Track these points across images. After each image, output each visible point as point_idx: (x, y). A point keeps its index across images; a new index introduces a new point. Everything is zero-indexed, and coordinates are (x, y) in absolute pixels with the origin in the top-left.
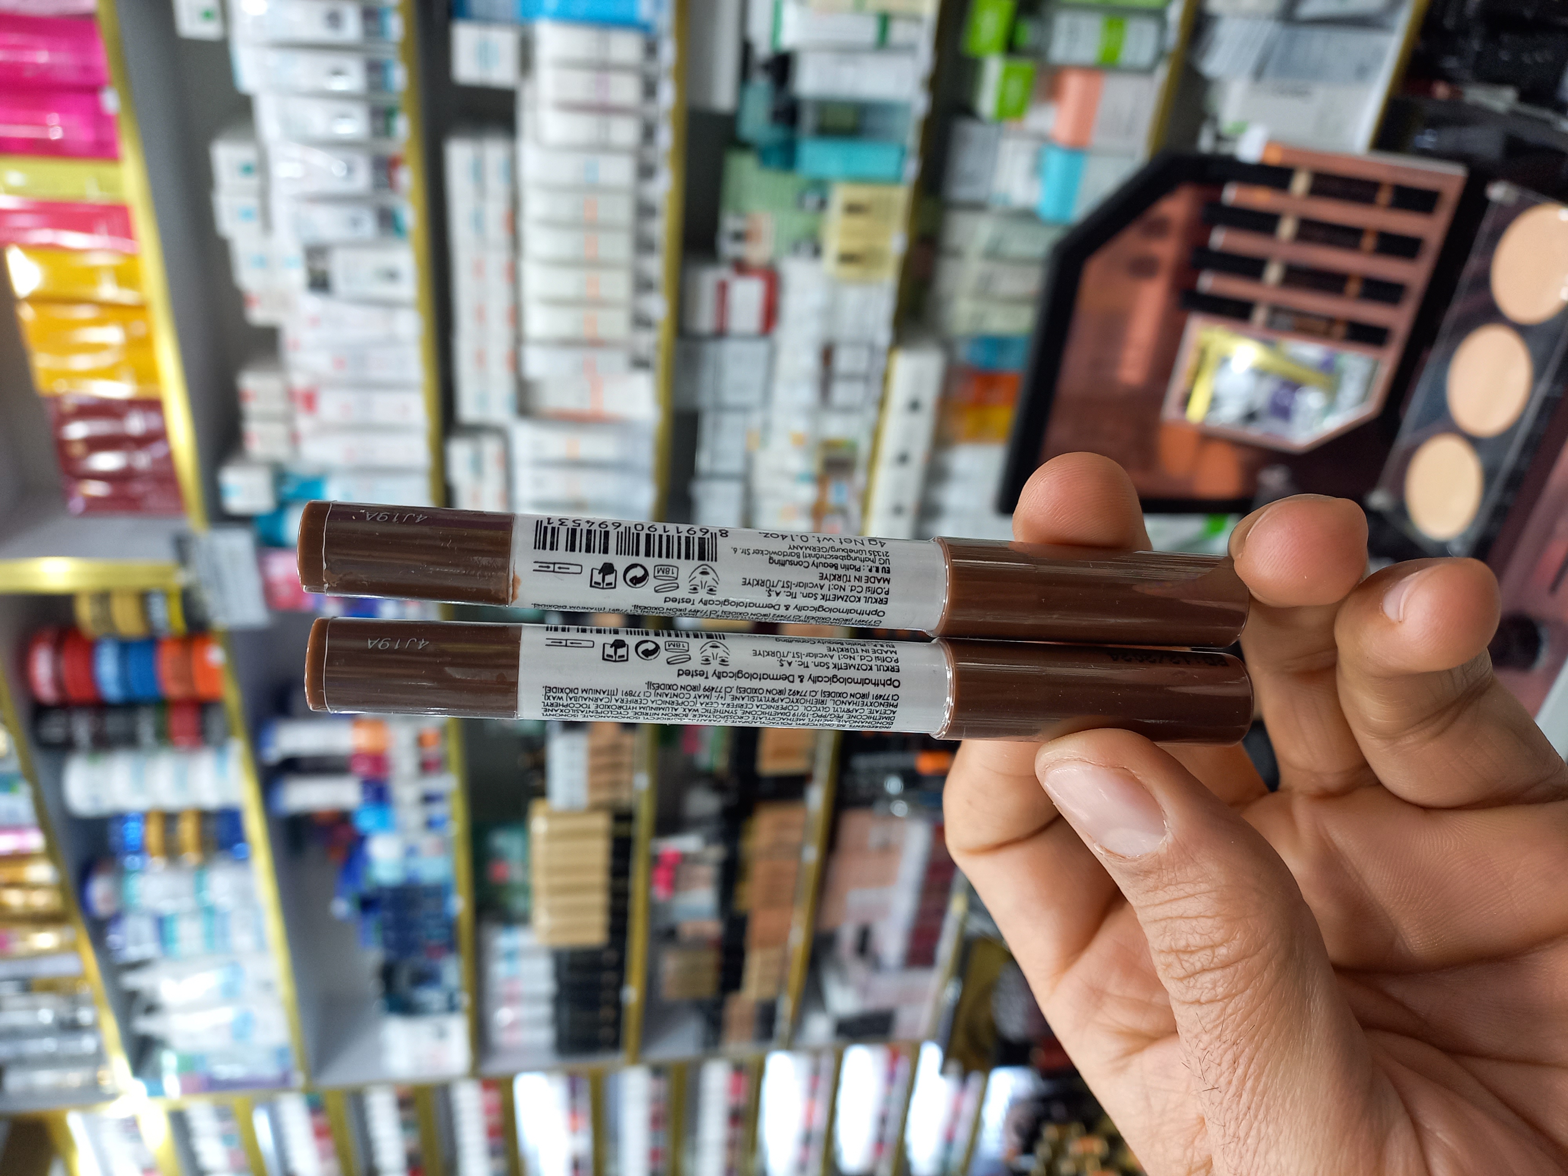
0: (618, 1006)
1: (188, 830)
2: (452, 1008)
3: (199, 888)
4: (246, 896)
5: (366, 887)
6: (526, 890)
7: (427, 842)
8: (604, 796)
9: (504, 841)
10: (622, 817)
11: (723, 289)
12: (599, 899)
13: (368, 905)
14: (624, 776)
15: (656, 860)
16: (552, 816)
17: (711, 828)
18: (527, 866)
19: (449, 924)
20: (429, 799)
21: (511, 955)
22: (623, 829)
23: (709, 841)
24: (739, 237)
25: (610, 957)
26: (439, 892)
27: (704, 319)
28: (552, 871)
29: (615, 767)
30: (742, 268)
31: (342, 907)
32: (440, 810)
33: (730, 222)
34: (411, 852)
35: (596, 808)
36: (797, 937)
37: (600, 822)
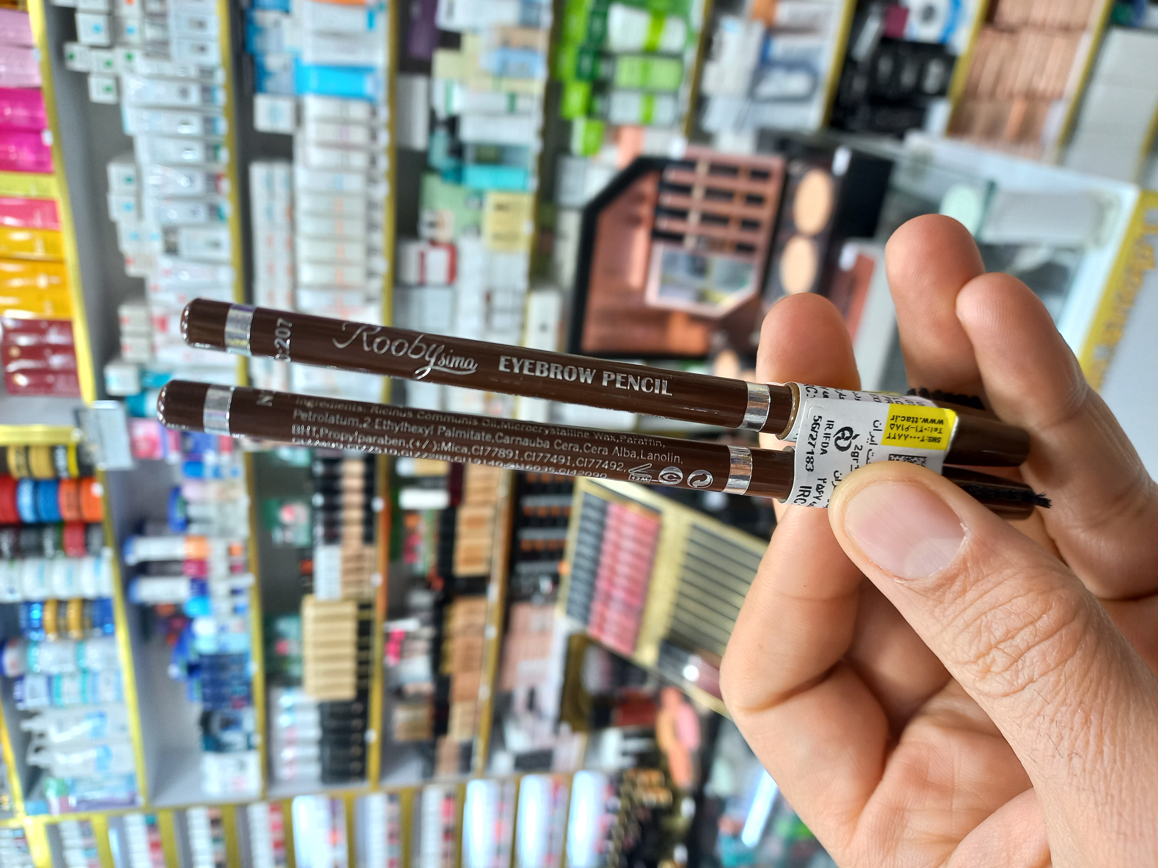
0: (363, 745)
1: (73, 613)
2: (250, 747)
3: (78, 657)
4: (111, 662)
5: (193, 658)
6: (300, 660)
7: (234, 623)
8: (352, 590)
9: (285, 625)
10: (365, 606)
11: (422, 256)
12: (349, 665)
13: (192, 669)
14: (366, 577)
15: (388, 637)
16: (318, 605)
17: (426, 615)
18: (300, 642)
19: (248, 684)
20: (235, 592)
21: (290, 710)
22: (366, 614)
23: (424, 624)
24: (433, 225)
25: (358, 707)
26: (241, 659)
27: (411, 275)
28: (318, 645)
29: (359, 570)
30: (434, 243)
31: (175, 671)
32: (242, 601)
33: (426, 216)
34: (222, 629)
35: (346, 599)
36: (484, 692)
37: (350, 609)
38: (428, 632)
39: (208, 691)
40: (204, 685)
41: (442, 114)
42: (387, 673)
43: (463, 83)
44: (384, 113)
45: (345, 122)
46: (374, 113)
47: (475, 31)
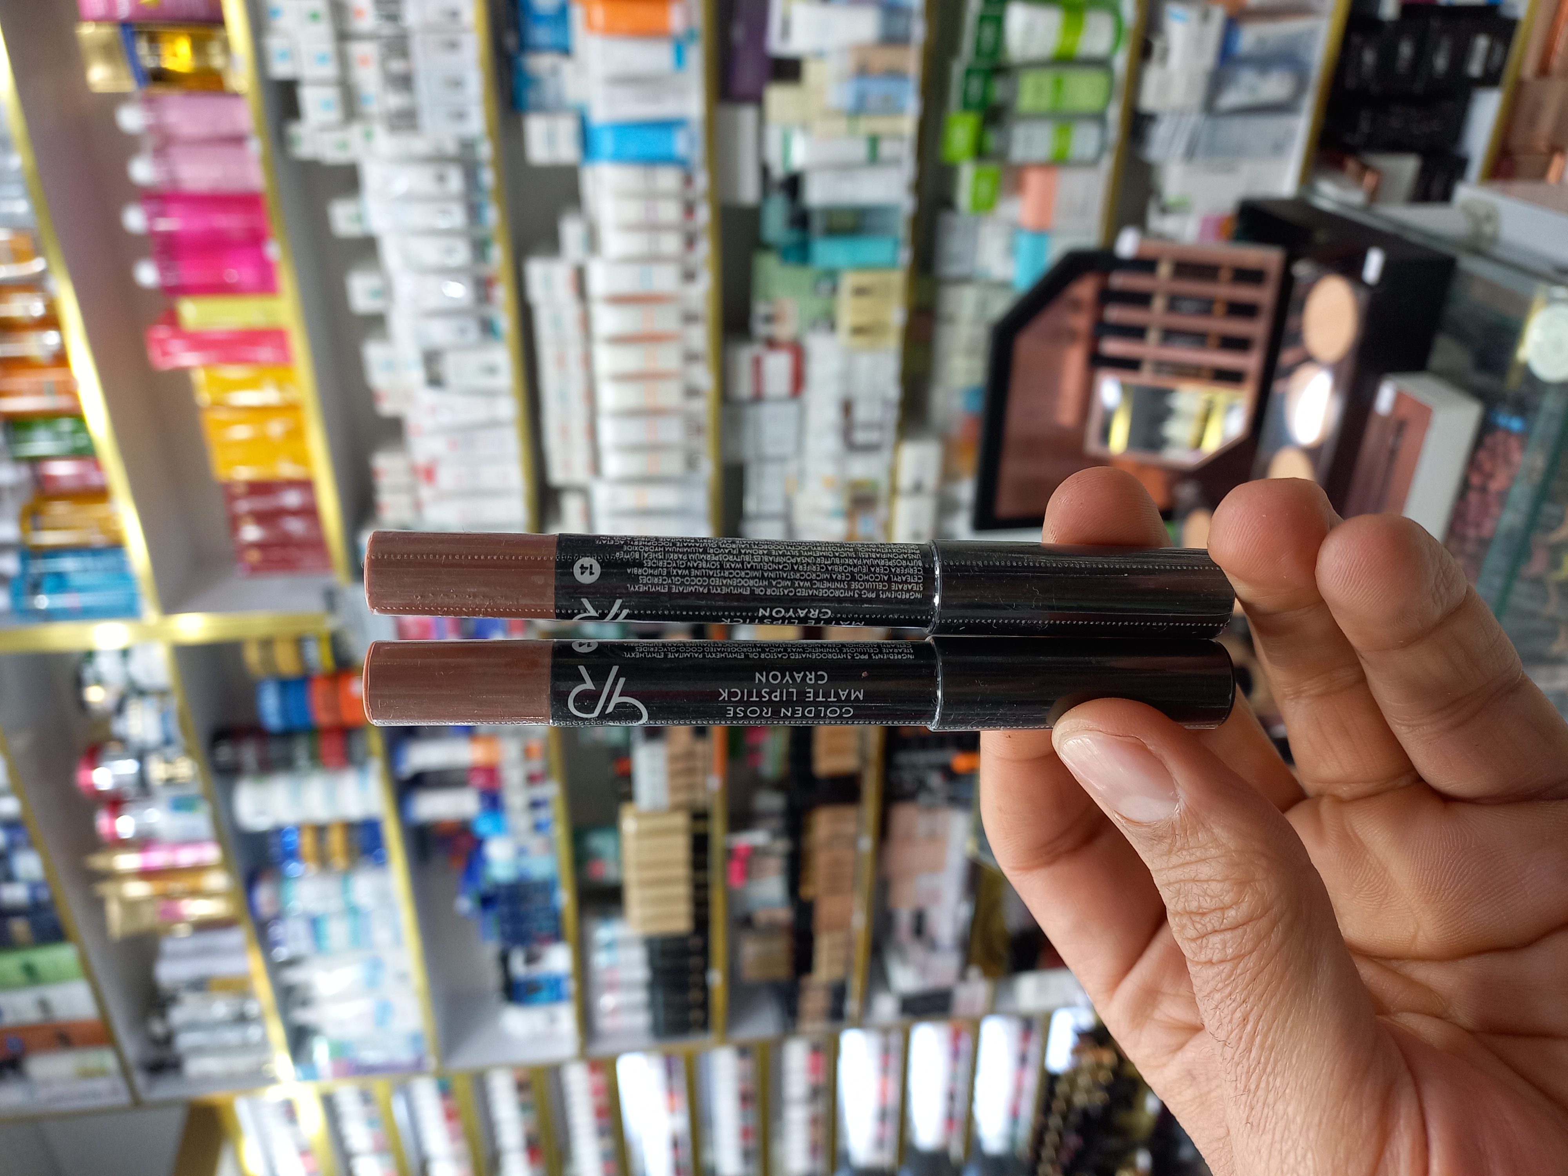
0: (705, 988)
1: (336, 841)
3: (345, 890)
4: (384, 897)
5: (484, 886)
7: (535, 843)
8: (682, 797)
9: (600, 842)
10: (699, 816)
11: (757, 363)
12: (682, 890)
13: (487, 901)
14: (699, 779)
15: (730, 853)
16: (639, 816)
17: (776, 823)
18: (619, 862)
19: (556, 916)
20: (535, 805)
21: (610, 945)
22: (700, 826)
23: (775, 835)
24: (770, 319)
25: (695, 942)
26: (547, 887)
27: (744, 388)
28: (642, 866)
29: (690, 771)
30: (772, 344)
31: (465, 904)
32: (543, 815)
33: (760, 309)
34: (522, 852)
35: (676, 808)
36: (859, 921)
37: (680, 820)
38: (782, 846)
39: (508, 928)
40: (503, 921)
41: (778, 172)
42: (731, 898)
43: (805, 127)
44: (702, 181)
45: (651, 196)
46: (688, 180)
47: (820, 55)
